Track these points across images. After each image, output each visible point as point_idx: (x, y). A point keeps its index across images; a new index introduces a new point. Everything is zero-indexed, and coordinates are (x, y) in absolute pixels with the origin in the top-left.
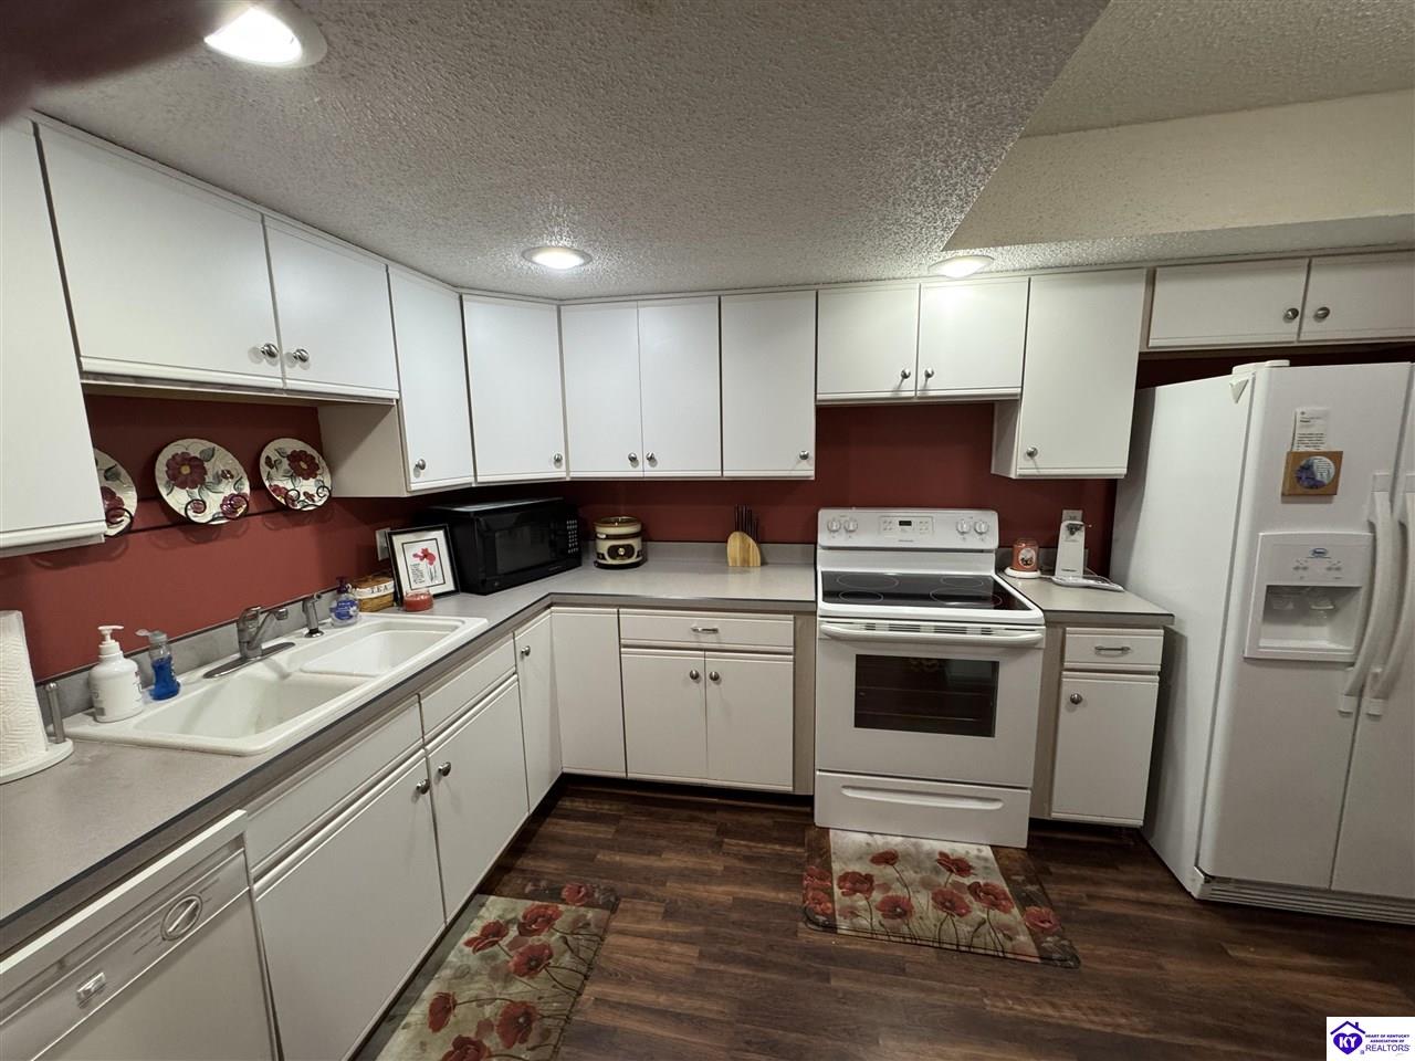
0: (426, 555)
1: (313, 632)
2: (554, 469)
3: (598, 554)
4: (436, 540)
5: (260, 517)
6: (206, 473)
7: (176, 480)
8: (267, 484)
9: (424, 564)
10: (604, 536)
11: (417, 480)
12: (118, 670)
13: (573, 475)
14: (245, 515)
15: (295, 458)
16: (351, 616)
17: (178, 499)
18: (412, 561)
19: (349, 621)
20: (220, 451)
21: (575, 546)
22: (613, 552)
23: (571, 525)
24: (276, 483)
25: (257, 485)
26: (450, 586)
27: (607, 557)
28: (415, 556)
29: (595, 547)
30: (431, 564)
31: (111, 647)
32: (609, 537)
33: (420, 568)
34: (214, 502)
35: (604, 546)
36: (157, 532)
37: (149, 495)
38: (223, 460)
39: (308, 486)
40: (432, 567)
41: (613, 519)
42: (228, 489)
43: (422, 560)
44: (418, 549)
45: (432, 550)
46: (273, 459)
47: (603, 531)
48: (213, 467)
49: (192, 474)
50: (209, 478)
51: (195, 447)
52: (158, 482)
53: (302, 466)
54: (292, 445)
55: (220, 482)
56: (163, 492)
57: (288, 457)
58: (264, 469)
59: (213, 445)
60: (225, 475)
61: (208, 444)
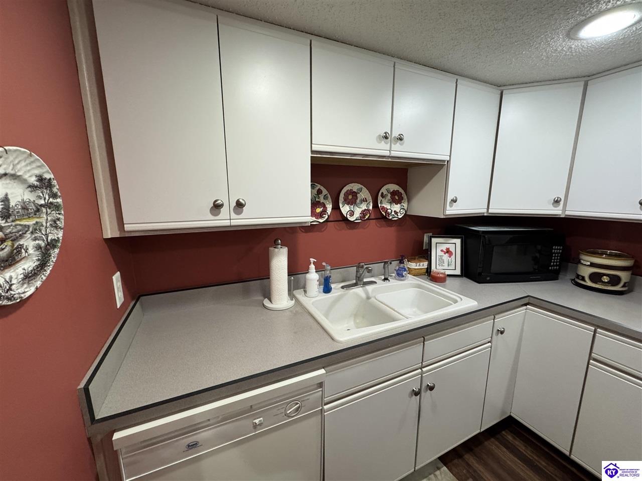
0: (448, 251)
1: (386, 279)
2: (551, 207)
3: (578, 276)
4: (455, 244)
5: (374, 221)
6: (357, 199)
7: (347, 202)
8: (379, 205)
9: (446, 257)
10: (589, 263)
11: (451, 209)
12: (313, 277)
13: (568, 213)
14: (367, 219)
15: (394, 193)
16: (403, 276)
17: (345, 209)
18: (439, 253)
19: (402, 278)
20: (364, 189)
21: (556, 265)
22: (595, 277)
23: (557, 249)
24: (383, 205)
25: (375, 206)
26: (458, 272)
27: (587, 279)
28: (442, 251)
29: (576, 269)
30: (450, 257)
31: (312, 267)
32: (593, 265)
33: (443, 258)
34: (358, 212)
35: (586, 272)
36: (337, 222)
37: (336, 208)
38: (365, 194)
39: (396, 207)
40: (450, 259)
41: (600, 251)
42: (364, 207)
43: (445, 254)
44: (444, 247)
45: (452, 249)
46: (384, 194)
47: (587, 259)
48: (360, 196)
49: (352, 199)
50: (358, 201)
51: (355, 187)
52: (340, 201)
53: (396, 198)
54: (393, 187)
55: (362, 203)
56: (341, 206)
57: (391, 193)
58: (380, 198)
59: (363, 187)
60: (365, 200)
61: (360, 186)
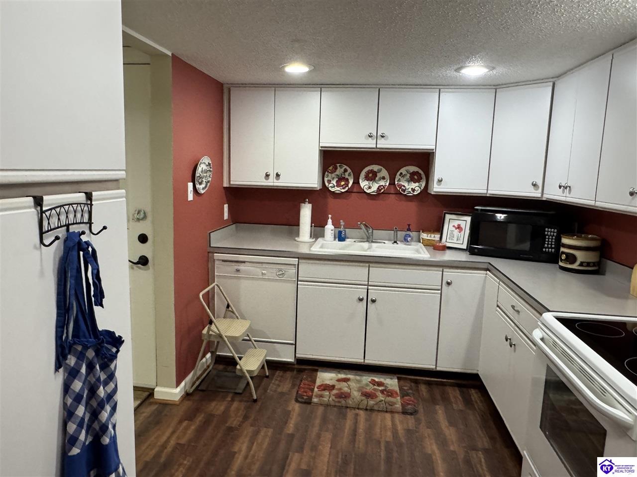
0: (459, 227)
1: (395, 242)
4: (466, 221)
5: (394, 195)
6: (376, 177)
7: (367, 178)
8: (396, 183)
9: (456, 232)
12: (329, 227)
14: (382, 192)
15: (413, 174)
16: (408, 241)
17: (364, 184)
18: (451, 228)
20: (384, 170)
22: (561, 256)
23: (550, 232)
24: (400, 183)
25: (392, 183)
26: (464, 246)
28: (454, 226)
30: (460, 232)
31: (330, 221)
33: (454, 233)
34: (375, 187)
36: (359, 194)
37: (356, 182)
38: (384, 173)
39: (414, 185)
40: (459, 234)
42: (382, 183)
43: (456, 229)
44: (456, 223)
45: (463, 226)
46: (403, 174)
48: (379, 175)
49: (372, 176)
50: (377, 179)
51: (375, 168)
52: (360, 178)
53: (415, 178)
54: (414, 169)
55: (380, 180)
56: (360, 181)
57: (410, 174)
58: (398, 176)
59: (382, 168)
60: (384, 178)
61: (380, 167)
